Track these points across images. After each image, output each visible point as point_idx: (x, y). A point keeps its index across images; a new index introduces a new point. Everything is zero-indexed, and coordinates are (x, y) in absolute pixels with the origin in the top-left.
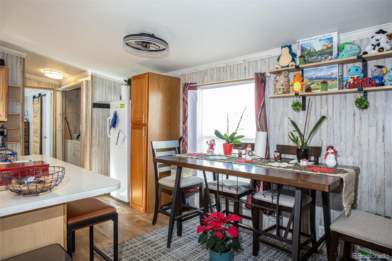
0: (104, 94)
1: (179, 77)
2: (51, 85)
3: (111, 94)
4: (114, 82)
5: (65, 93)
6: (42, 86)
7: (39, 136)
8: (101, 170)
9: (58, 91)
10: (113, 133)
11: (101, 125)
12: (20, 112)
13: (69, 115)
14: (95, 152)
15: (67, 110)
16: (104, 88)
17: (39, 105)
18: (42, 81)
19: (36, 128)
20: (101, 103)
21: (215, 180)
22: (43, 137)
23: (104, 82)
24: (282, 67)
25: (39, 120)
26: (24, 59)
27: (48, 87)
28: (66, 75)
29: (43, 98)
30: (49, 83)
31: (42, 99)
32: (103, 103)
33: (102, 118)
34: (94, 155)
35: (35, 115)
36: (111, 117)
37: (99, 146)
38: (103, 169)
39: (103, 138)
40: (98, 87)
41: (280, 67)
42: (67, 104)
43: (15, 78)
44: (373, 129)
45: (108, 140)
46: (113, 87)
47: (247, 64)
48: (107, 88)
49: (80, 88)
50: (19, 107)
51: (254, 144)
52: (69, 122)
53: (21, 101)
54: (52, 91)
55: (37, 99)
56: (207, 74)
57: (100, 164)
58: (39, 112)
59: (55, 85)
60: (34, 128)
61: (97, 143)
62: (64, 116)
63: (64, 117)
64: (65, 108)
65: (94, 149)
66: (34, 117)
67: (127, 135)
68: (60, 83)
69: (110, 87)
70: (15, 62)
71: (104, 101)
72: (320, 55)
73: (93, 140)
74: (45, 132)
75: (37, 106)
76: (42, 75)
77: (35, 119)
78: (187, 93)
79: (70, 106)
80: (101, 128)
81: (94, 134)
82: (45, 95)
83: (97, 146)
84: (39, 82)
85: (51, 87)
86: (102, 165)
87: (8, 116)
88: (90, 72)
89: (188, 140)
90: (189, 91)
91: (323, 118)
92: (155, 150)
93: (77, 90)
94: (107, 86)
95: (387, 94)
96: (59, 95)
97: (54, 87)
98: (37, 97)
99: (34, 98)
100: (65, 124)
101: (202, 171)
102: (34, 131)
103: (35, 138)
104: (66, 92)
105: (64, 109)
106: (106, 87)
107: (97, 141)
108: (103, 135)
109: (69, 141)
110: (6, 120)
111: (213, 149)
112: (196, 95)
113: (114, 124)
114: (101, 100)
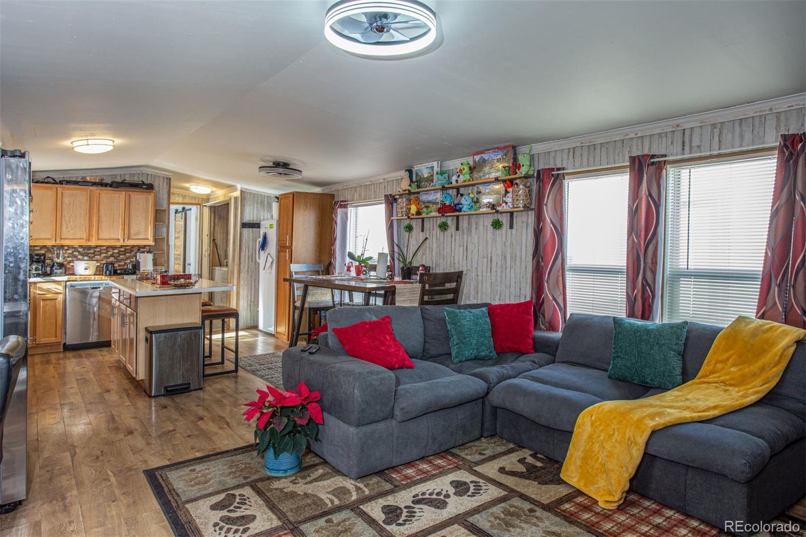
0: (255, 211)
1: (333, 193)
2: (197, 199)
3: (264, 211)
4: (268, 197)
5: (214, 209)
6: (187, 202)
7: (182, 263)
8: (251, 300)
9: (205, 206)
10: (262, 258)
11: (251, 248)
12: (165, 235)
13: (219, 235)
14: (244, 279)
15: (216, 229)
16: (256, 205)
17: (182, 223)
18: (187, 194)
19: (178, 253)
20: (251, 222)
21: (350, 301)
22: (186, 265)
23: (255, 197)
24: (404, 191)
25: (182, 243)
26: (170, 179)
27: (193, 202)
28: (214, 189)
29: (188, 212)
30: (195, 198)
31: (186, 214)
32: (254, 222)
33: (253, 239)
34: (242, 282)
35: (177, 235)
36: (261, 239)
37: (248, 272)
38: (252, 300)
39: (254, 263)
40: (248, 203)
41: (401, 191)
42: (216, 221)
43: (161, 199)
44: (461, 249)
45: (257, 265)
46: (266, 203)
47: (386, 183)
48: (259, 205)
49: (228, 204)
50: (164, 230)
51: (376, 265)
52: (219, 245)
53: (167, 223)
54: (199, 206)
55: (180, 214)
56: (356, 191)
57: (249, 293)
58: (183, 232)
59: (203, 199)
60: (176, 253)
61: (246, 269)
62: (212, 237)
63: (212, 239)
64: (214, 227)
65: (242, 275)
66: (175, 238)
67: (274, 259)
68: (207, 198)
69: (262, 203)
70: (161, 183)
71: (255, 219)
72: (427, 181)
73: (242, 265)
74: (190, 257)
75: (180, 223)
76: (187, 189)
77: (176, 240)
78: (337, 212)
79: (220, 224)
80: (251, 252)
81: (242, 259)
82: (190, 209)
83: (246, 273)
84: (184, 197)
85: (197, 202)
86: (251, 295)
87: (155, 240)
88: (239, 186)
89: (337, 264)
90: (339, 210)
91: (426, 238)
92: (294, 273)
93: (226, 206)
94: (259, 201)
95: (469, 218)
96: (206, 211)
97: (200, 202)
98: (180, 212)
99: (176, 213)
100: (213, 248)
101: (330, 290)
102: (176, 256)
103: (176, 266)
104: (215, 207)
105: (212, 229)
106: (257, 203)
107: (246, 267)
108: (254, 260)
109: (216, 268)
110: (154, 244)
111: (350, 271)
112: (346, 214)
113: (264, 245)
114: (252, 219)
